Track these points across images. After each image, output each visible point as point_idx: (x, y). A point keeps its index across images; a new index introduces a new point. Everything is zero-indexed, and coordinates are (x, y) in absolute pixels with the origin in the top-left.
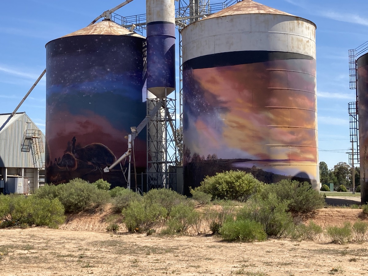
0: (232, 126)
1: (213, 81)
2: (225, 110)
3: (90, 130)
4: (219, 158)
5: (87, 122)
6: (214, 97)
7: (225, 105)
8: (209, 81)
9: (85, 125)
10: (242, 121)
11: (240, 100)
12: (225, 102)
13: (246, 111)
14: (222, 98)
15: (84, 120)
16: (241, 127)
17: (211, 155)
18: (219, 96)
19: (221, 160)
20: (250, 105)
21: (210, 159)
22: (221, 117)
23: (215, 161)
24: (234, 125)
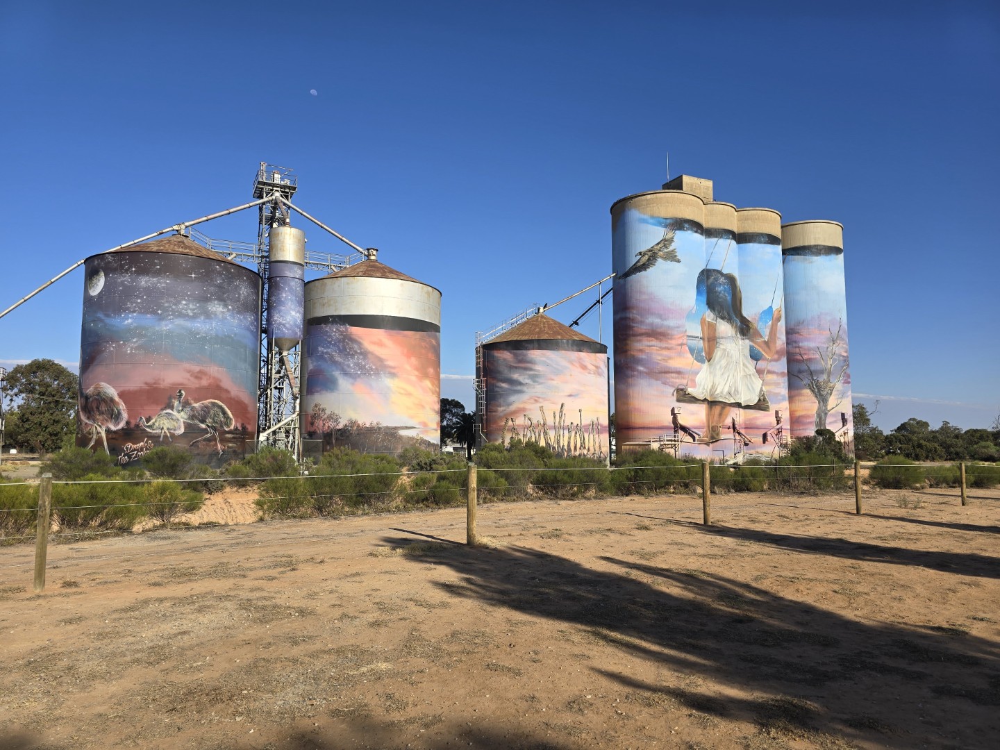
0: (400, 393)
1: (380, 344)
2: (393, 375)
3: (205, 382)
4: (385, 425)
5: (200, 372)
6: (381, 360)
7: (393, 371)
8: (374, 343)
9: (199, 376)
10: (410, 388)
11: (408, 367)
12: (394, 368)
13: (414, 378)
14: (390, 363)
15: (196, 368)
16: (409, 394)
17: (375, 422)
18: (387, 360)
19: (387, 427)
20: (416, 373)
21: (373, 425)
22: (388, 382)
23: (380, 428)
24: (402, 392)
